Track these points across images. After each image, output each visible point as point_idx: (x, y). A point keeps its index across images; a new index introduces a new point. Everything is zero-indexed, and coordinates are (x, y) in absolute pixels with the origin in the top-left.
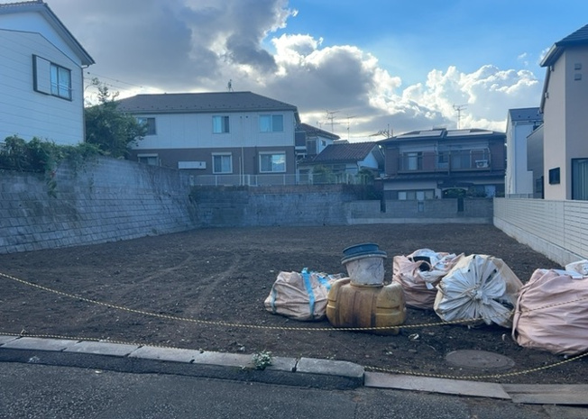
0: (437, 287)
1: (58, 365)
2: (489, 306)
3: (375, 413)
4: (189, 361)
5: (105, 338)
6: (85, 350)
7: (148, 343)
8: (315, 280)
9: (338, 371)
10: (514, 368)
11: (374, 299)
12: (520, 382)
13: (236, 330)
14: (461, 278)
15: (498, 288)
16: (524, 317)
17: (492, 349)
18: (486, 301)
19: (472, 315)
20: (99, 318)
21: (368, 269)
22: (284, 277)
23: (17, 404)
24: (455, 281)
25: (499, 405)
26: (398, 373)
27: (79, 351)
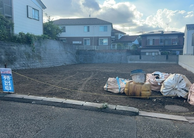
0: (162, 84)
1: (41, 104)
2: (180, 91)
3: (143, 124)
4: (82, 105)
5: (54, 97)
6: (49, 100)
7: (68, 99)
8: (121, 81)
9: (130, 110)
10: (188, 111)
11: (141, 87)
12: (191, 116)
13: (95, 95)
14: (170, 82)
15: (183, 85)
16: (192, 95)
17: (180, 105)
18: (179, 89)
19: (173, 94)
20: (52, 91)
21: (139, 78)
22: (110, 79)
23: (30, 115)
24: (168, 83)
25: (184, 123)
26: (149, 112)
27: (47, 100)
